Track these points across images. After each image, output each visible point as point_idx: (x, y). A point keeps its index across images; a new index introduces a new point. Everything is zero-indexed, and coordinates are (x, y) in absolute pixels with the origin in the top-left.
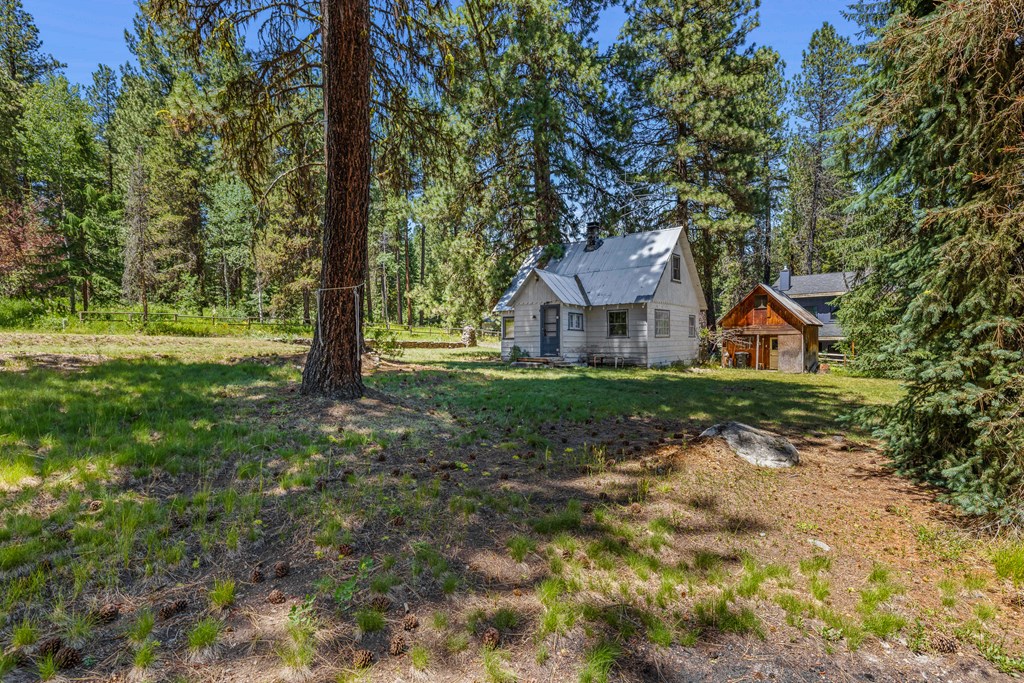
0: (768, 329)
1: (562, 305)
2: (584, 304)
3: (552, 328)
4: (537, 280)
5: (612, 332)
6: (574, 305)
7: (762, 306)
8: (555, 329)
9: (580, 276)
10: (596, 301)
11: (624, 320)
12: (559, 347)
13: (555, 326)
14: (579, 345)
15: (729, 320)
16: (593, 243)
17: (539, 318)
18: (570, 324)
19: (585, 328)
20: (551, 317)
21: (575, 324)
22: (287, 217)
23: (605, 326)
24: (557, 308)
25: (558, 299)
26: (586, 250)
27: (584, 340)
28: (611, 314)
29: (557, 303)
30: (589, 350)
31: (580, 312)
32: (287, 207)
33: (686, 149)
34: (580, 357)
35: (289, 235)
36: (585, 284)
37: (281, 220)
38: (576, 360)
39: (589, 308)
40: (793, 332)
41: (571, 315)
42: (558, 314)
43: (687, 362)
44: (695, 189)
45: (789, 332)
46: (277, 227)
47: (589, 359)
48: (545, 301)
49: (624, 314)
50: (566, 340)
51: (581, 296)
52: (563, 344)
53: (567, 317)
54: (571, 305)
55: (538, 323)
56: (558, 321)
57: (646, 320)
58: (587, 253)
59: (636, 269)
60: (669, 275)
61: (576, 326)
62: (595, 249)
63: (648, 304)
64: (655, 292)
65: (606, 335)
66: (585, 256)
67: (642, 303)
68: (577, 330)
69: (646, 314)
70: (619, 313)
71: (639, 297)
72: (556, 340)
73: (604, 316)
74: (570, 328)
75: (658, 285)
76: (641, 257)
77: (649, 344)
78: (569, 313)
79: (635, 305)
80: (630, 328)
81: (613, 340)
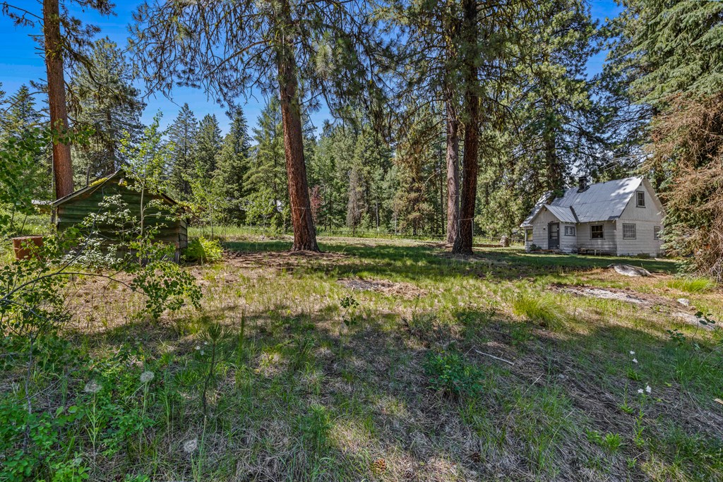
1: (560, 223)
2: (575, 222)
3: (555, 234)
4: (546, 210)
5: (594, 236)
6: (569, 223)
8: (557, 235)
9: (573, 207)
10: (582, 219)
11: (601, 230)
12: (559, 244)
13: (557, 233)
14: (572, 244)
16: (583, 188)
17: (547, 229)
18: (566, 232)
19: (576, 235)
20: (555, 229)
21: (569, 231)
23: (589, 233)
24: (558, 224)
26: (578, 192)
27: (576, 241)
28: (592, 227)
29: (558, 221)
30: (579, 247)
31: (573, 226)
34: (573, 250)
36: (576, 210)
38: (570, 251)
39: (578, 223)
41: (566, 228)
42: (558, 227)
43: (653, 255)
47: (578, 250)
48: (550, 221)
49: (601, 227)
50: (563, 240)
51: (573, 217)
52: (561, 243)
53: (564, 229)
54: (566, 223)
55: (547, 232)
56: (558, 231)
57: (616, 229)
58: (579, 194)
59: (615, 201)
60: (635, 203)
61: (570, 233)
62: (584, 191)
63: (617, 221)
64: (621, 214)
65: (589, 238)
66: (577, 196)
67: (613, 220)
68: (570, 235)
69: (615, 226)
70: (597, 226)
71: (610, 217)
72: (557, 241)
73: (588, 228)
74: (566, 235)
75: (624, 210)
76: (618, 194)
77: (618, 243)
78: (565, 226)
79: (608, 221)
80: (605, 234)
81: (593, 241)
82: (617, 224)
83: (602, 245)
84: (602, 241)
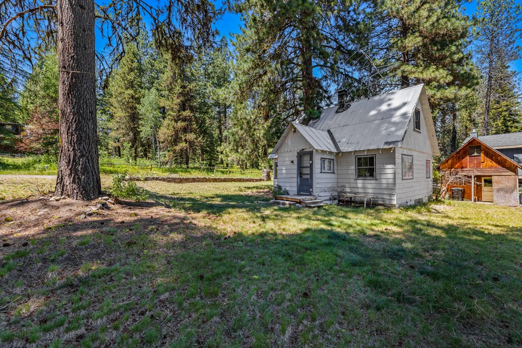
0: (482, 171)
1: (314, 151)
2: (334, 150)
3: (307, 171)
4: (295, 131)
5: (360, 175)
6: (326, 151)
7: (476, 154)
8: (309, 172)
9: (332, 131)
10: (344, 148)
11: (372, 164)
12: (312, 187)
13: (309, 169)
14: (330, 185)
15: (446, 164)
16: (342, 107)
17: (296, 162)
18: (322, 167)
19: (335, 171)
20: (306, 161)
21: (326, 167)
22: (175, 112)
23: (353, 168)
24: (311, 154)
25: (311, 146)
26: (337, 112)
27: (335, 181)
28: (359, 159)
29: (311, 150)
30: (339, 190)
31: (332, 157)
32: (175, 107)
33: (412, 42)
34: (331, 195)
35: (176, 121)
36: (336, 136)
37: (172, 114)
38: (328, 198)
39: (339, 154)
40: (507, 174)
41: (323, 160)
42: (311, 159)
43: (425, 200)
44: (421, 69)
45: (504, 174)
46: (170, 117)
47: (339, 196)
48: (300, 148)
49: (372, 159)
50: (319, 181)
51: (330, 141)
52: (315, 185)
53: (319, 161)
54: (323, 152)
55: (295, 167)
56: (311, 165)
57: (394, 164)
58: (338, 114)
59: (377, 122)
60: (413, 125)
61: (328, 170)
62: (344, 110)
63: (396, 149)
64: (403, 138)
65: (354, 176)
66: (336, 117)
67: (391, 148)
68: (328, 173)
69: (394, 158)
70: (367, 158)
71: (387, 143)
72: (310, 181)
73: (353, 160)
74: (322, 171)
75: (405, 133)
76: (379, 112)
77: (397, 185)
78: (321, 158)
79: (383, 150)
80: (377, 171)
81: (359, 181)
82: (397, 155)
84: (373, 182)
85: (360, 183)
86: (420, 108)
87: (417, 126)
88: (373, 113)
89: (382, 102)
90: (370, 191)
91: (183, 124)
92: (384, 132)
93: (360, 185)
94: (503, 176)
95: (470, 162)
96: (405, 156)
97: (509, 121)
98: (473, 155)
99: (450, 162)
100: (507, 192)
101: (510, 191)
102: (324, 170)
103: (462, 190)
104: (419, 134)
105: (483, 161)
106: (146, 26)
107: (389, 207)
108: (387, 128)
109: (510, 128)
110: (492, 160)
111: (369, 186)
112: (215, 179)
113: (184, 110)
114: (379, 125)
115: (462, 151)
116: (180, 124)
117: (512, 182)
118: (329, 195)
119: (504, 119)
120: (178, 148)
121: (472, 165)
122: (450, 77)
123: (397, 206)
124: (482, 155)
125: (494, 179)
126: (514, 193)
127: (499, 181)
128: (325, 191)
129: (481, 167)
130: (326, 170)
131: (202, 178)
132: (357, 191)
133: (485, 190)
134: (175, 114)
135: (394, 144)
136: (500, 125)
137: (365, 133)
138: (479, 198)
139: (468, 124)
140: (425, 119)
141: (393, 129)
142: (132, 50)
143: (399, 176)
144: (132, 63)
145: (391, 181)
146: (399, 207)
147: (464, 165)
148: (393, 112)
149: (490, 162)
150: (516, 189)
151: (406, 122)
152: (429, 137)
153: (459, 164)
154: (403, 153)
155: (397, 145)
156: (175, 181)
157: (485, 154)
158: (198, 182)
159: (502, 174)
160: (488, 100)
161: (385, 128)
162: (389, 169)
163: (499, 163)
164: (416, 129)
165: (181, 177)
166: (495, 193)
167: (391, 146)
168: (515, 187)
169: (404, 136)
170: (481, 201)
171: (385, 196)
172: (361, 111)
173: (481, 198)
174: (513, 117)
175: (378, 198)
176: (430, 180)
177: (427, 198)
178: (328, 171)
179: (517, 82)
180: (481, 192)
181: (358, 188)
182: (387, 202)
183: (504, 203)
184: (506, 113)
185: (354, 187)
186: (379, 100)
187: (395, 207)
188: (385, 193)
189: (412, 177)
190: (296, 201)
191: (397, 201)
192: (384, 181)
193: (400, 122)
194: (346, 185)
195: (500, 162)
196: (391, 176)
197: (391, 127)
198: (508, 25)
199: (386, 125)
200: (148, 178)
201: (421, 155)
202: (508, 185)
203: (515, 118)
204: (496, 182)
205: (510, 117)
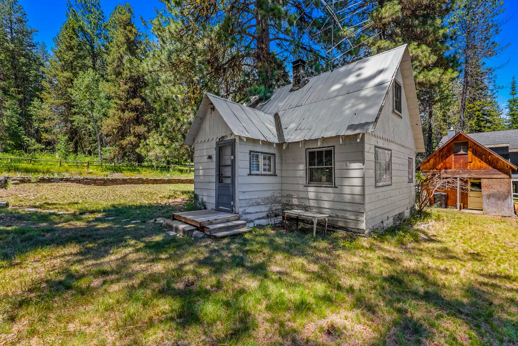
0: (469, 173)
1: (237, 140)
4: (213, 109)
5: (312, 179)
6: (258, 141)
7: (462, 152)
8: (229, 174)
9: (280, 114)
10: (290, 137)
11: (330, 162)
12: (233, 199)
13: (230, 169)
14: (268, 195)
15: (428, 164)
16: (298, 83)
17: (214, 158)
18: (253, 166)
19: (278, 172)
20: (227, 157)
21: (262, 165)
22: (123, 100)
23: (302, 169)
24: (232, 143)
25: (232, 132)
26: (291, 90)
27: (278, 187)
28: (311, 154)
29: (232, 137)
30: (284, 201)
31: (272, 151)
32: (122, 94)
34: (270, 210)
35: (123, 111)
36: (284, 120)
37: (119, 102)
38: (264, 214)
39: (283, 146)
40: (499, 176)
41: (254, 155)
42: (233, 153)
45: (495, 176)
47: (283, 211)
48: (220, 135)
49: (329, 153)
50: (245, 187)
51: (274, 129)
52: (239, 196)
53: (247, 157)
54: (255, 141)
55: (213, 165)
56: (233, 162)
57: (362, 161)
58: (292, 92)
59: (340, 98)
60: (391, 104)
61: (265, 170)
62: (300, 88)
63: (366, 136)
64: (377, 118)
65: (303, 181)
66: (289, 96)
67: (356, 135)
68: (264, 175)
69: (363, 152)
70: (322, 152)
71: (351, 127)
72: (231, 189)
73: (303, 156)
74: (252, 172)
75: (381, 110)
76: (344, 85)
77: (367, 198)
78: (251, 151)
79: (346, 137)
80: (337, 173)
81: (311, 189)
82: (367, 147)
83: (318, 200)
84: (330, 190)
85: (312, 192)
86: (400, 81)
87: (398, 107)
88: (337, 87)
89: (348, 73)
90: (326, 205)
91: (132, 114)
92: (347, 112)
93: (312, 195)
94: (495, 179)
95: (455, 161)
96: (380, 150)
97: (482, 121)
98: (459, 153)
99: (432, 161)
100: (499, 199)
101: (504, 197)
102: (258, 170)
103: (445, 195)
104: (399, 119)
105: (470, 161)
106: (101, 5)
107: (354, 232)
108: (353, 106)
109: (483, 128)
110: (481, 159)
111: (325, 197)
112: (155, 180)
113: (134, 97)
114: (343, 103)
115: (446, 148)
116: (128, 115)
117: (506, 187)
118: (267, 209)
119: (478, 119)
120: (124, 142)
121: (457, 166)
122: (434, 57)
123: (367, 232)
124: (470, 153)
125: (484, 182)
126: (508, 200)
127: (490, 186)
128: (258, 204)
129: (468, 168)
130: (261, 171)
131: (136, 179)
132: (308, 204)
133: (472, 196)
134: (123, 102)
135: (362, 129)
136: (474, 125)
137: (322, 114)
138: (465, 206)
139: (442, 124)
140: (407, 99)
141: (362, 106)
142: (71, 25)
143: (370, 182)
144: (71, 40)
145: (357, 190)
146: (370, 235)
147: (448, 165)
148: (363, 84)
149: (478, 162)
150: (511, 195)
151: (382, 95)
152: (412, 126)
153: (442, 164)
154: (377, 145)
155: (367, 129)
156: (95, 183)
157: (473, 152)
158: (131, 184)
159: (493, 177)
160: (464, 97)
161: (350, 105)
162: (355, 171)
163: (489, 163)
164: (396, 111)
165: (106, 178)
166: (484, 199)
167: (357, 131)
168: (509, 192)
169: (379, 114)
170: (467, 208)
171: (348, 215)
172: (320, 87)
173: (467, 205)
174: (485, 117)
175: (337, 216)
176: (412, 184)
177: (409, 210)
178: (263, 173)
179: (493, 79)
180: (467, 197)
181: (309, 199)
182: (351, 225)
183: (495, 212)
184: (480, 113)
185: (304, 198)
186: (345, 71)
187: (363, 233)
188: (348, 208)
189: (389, 183)
190: (196, 224)
191: (366, 225)
192: (347, 190)
193: (373, 96)
194: (293, 193)
195: (491, 162)
196: (357, 182)
197: (360, 104)
198: (483, 19)
199: (352, 101)
200: (53, 179)
201: (402, 149)
202: (500, 190)
203: (488, 118)
204: (486, 187)
205: (483, 118)
